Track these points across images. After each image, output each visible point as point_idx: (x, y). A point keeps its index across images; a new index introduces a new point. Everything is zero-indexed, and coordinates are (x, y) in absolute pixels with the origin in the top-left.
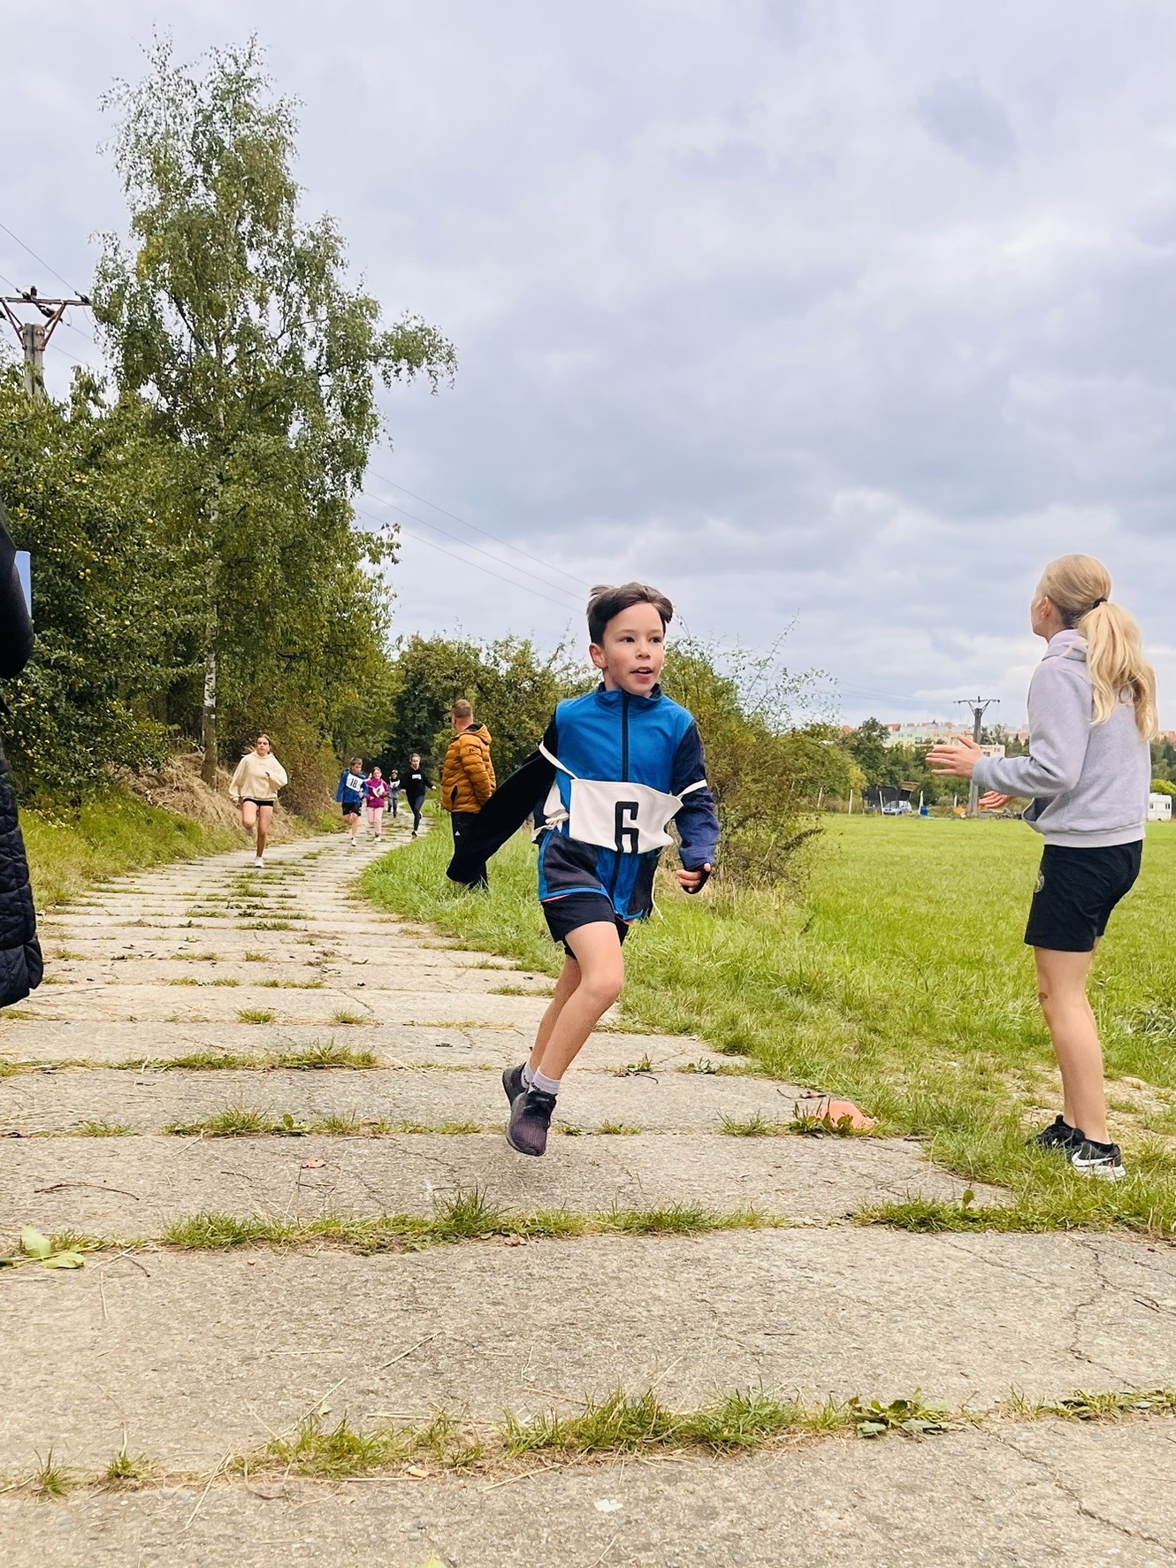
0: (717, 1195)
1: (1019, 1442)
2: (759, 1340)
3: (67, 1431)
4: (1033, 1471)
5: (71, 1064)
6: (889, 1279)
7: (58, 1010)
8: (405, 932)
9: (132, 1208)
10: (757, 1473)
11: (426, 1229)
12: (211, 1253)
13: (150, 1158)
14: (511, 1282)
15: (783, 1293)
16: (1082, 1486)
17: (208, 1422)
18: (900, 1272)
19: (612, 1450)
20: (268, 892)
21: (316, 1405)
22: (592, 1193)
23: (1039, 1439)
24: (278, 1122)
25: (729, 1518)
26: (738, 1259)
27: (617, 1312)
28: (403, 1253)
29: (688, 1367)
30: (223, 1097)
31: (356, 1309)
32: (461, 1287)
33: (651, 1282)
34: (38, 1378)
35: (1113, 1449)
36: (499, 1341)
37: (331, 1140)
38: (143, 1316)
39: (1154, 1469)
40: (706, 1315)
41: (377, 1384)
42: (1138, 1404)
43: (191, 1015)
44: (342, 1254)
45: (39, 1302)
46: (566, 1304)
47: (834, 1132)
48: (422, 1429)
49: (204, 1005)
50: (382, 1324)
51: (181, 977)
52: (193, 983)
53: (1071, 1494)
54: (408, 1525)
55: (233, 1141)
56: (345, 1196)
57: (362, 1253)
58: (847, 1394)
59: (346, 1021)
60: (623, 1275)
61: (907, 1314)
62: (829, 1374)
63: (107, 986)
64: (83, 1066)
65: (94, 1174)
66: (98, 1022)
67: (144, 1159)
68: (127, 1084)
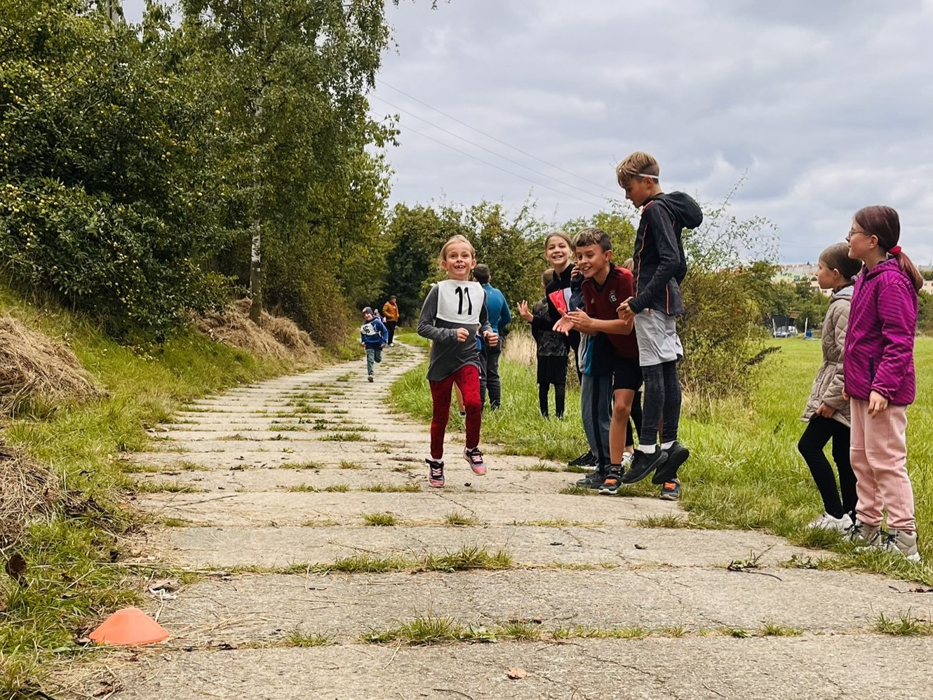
5: (242, 569)
7: (207, 517)
13: (364, 671)
24: (463, 628)
30: (394, 601)
43: (321, 519)
49: (329, 510)
51: (299, 485)
52: (310, 489)
55: (432, 649)
59: (456, 522)
63: (238, 493)
64: (253, 572)
65: (321, 691)
66: (243, 527)
67: (360, 672)
68: (301, 589)
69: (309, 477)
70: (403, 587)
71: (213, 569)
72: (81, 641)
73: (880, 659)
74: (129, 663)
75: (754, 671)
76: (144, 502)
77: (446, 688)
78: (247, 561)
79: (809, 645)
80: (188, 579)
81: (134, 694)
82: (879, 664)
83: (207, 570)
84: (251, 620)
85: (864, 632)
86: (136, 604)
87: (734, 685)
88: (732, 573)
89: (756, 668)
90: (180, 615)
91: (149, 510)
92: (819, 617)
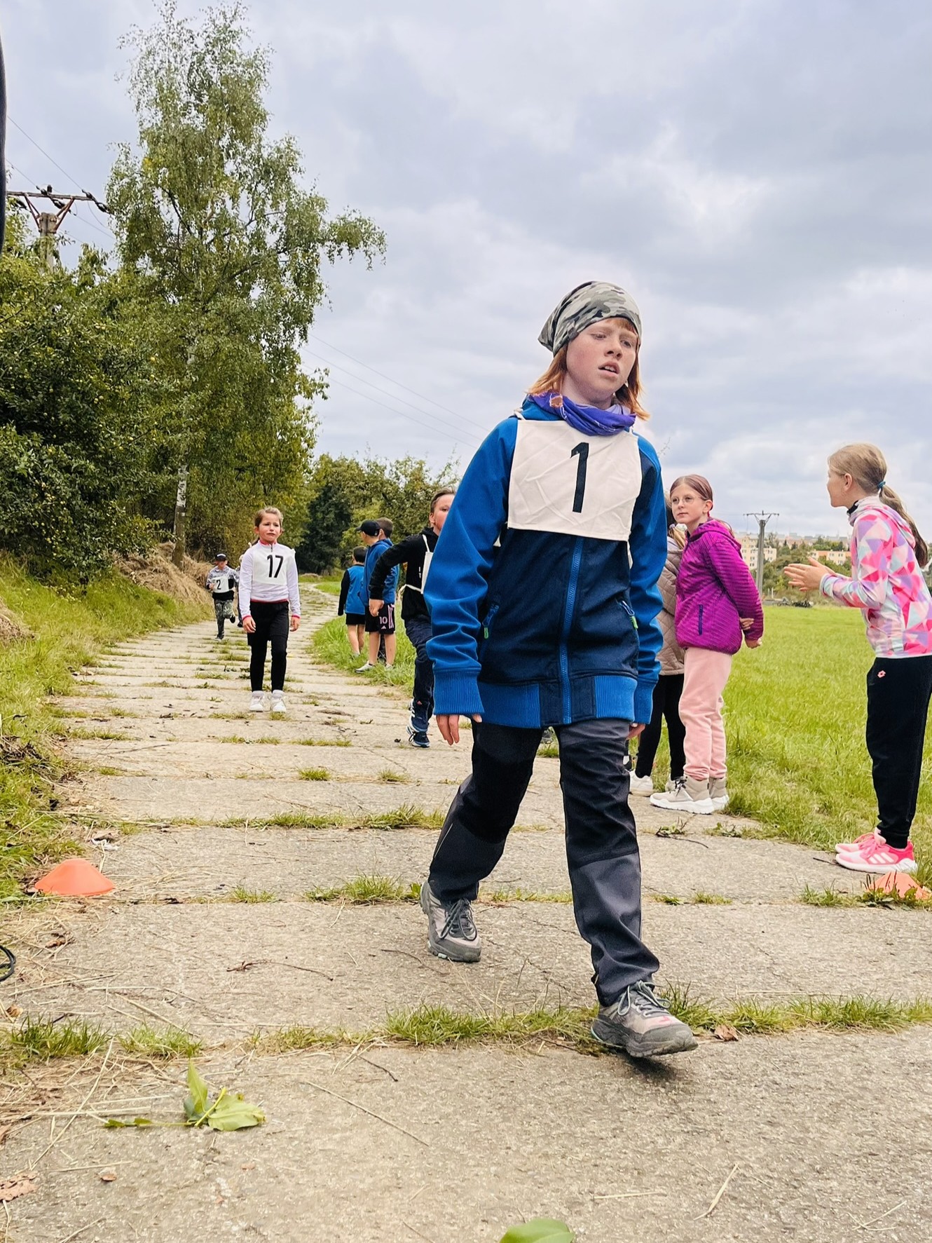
0: (866, 978)
5: (181, 822)
8: (381, 694)
9: (331, 992)
12: (442, 1050)
13: (311, 929)
14: (765, 1094)
24: (406, 888)
27: (904, 1137)
33: (904, 1094)
36: (816, 1179)
43: (255, 772)
44: (569, 1053)
47: (903, 904)
49: (262, 763)
51: (230, 736)
52: (241, 741)
55: (375, 909)
57: (590, 1054)
59: (390, 779)
63: (169, 743)
64: (192, 824)
65: (271, 948)
66: (179, 778)
67: (307, 930)
68: (242, 844)
69: (239, 728)
70: (342, 844)
71: (152, 821)
72: (29, 891)
73: (807, 930)
74: (78, 915)
75: (688, 939)
76: (77, 749)
77: (393, 949)
78: (185, 813)
79: (736, 915)
80: (128, 830)
81: (85, 947)
82: (807, 935)
83: (146, 821)
84: (194, 874)
85: (789, 903)
86: (78, 854)
87: (671, 954)
88: (660, 839)
89: (690, 936)
90: (123, 866)
91: (83, 758)
92: (746, 886)
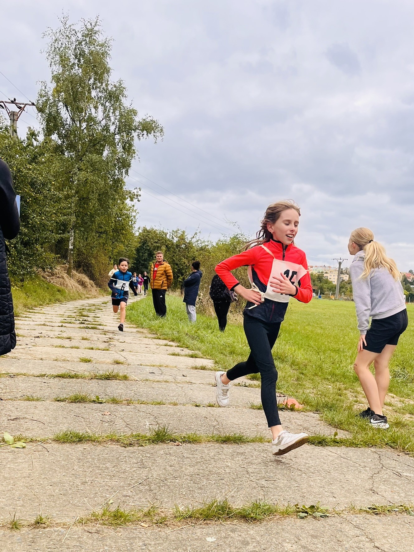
0: (248, 430)
1: (353, 521)
2: (263, 482)
3: (20, 506)
4: (358, 532)
5: (20, 374)
6: (307, 462)
8: (138, 332)
9: (42, 427)
10: (263, 529)
11: (146, 439)
12: (71, 444)
13: (48, 409)
14: (176, 459)
15: (271, 466)
16: (375, 538)
17: (70, 505)
18: (312, 460)
19: (212, 520)
20: (90, 315)
21: (108, 500)
22: (205, 428)
23: (360, 521)
24: (94, 398)
25: (253, 545)
26: (256, 453)
27: (214, 470)
28: (138, 447)
29: (239, 491)
30: (74, 388)
31: (122, 466)
32: (159, 460)
33: (226, 460)
34: (10, 487)
35: (386, 525)
36: (172, 479)
37: (113, 405)
38: (47, 466)
39: (400, 533)
40: (245, 473)
41: (130, 494)
42: (394, 510)
43: (62, 358)
44: (117, 446)
45: (10, 460)
46: (196, 467)
47: (289, 409)
48: (146, 510)
49: (67, 355)
50: (131, 472)
51: (60, 345)
52: (63, 347)
53: (371, 540)
54: (141, 544)
55: (78, 404)
56: (118, 426)
57: (124, 446)
58: (294, 503)
59: (118, 363)
60: (216, 458)
61: (314, 475)
62: (288, 495)
63: (33, 347)
64: (24, 375)
65: (29, 414)
66: (29, 360)
68: (40, 383)
70: (81, 384)
71: (8, 374)
75: (192, 417)
77: (76, 415)
78: (24, 371)
82: (240, 417)
